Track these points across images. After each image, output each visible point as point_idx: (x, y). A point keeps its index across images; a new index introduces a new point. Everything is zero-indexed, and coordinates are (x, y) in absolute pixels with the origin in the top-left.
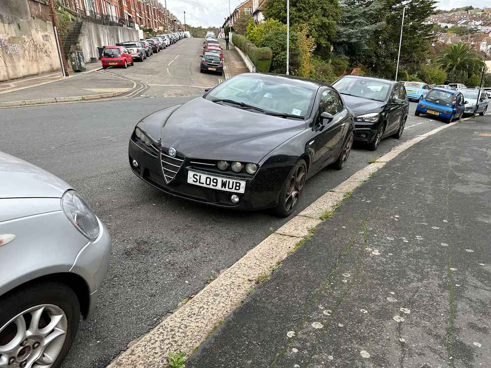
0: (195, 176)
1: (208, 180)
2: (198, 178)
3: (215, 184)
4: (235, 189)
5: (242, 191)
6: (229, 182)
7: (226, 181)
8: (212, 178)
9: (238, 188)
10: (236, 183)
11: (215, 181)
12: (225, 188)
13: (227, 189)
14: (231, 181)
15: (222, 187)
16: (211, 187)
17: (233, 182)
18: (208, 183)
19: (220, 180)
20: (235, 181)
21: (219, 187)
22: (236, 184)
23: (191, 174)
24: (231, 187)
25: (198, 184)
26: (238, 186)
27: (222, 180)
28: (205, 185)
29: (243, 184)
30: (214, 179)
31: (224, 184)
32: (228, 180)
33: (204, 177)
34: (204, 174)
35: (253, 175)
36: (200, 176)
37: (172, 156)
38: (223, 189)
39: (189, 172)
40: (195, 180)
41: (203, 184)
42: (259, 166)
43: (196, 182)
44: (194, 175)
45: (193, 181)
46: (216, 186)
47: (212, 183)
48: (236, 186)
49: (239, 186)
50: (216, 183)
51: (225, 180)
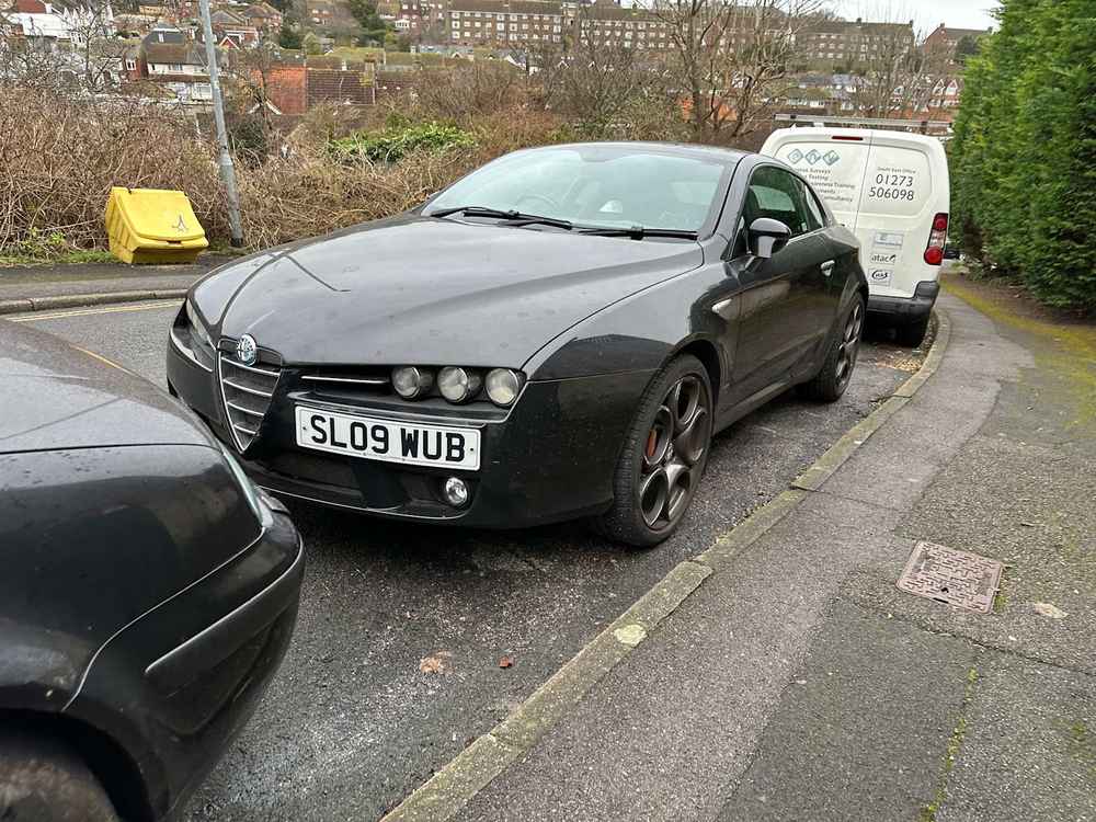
0: (318, 423)
1: (359, 431)
2: (326, 427)
3: (381, 445)
4: (449, 458)
5: (471, 462)
6: (426, 433)
7: (416, 432)
8: (369, 423)
9: (456, 453)
10: (450, 436)
11: (380, 434)
12: (415, 455)
13: (421, 460)
14: (432, 432)
15: (405, 454)
16: (369, 454)
17: (439, 435)
18: (359, 442)
19: (394, 429)
20: (444, 431)
21: (395, 454)
22: (449, 441)
23: (303, 415)
24: (432, 450)
25: (327, 447)
26: (456, 447)
27: (403, 431)
28: (349, 451)
29: (473, 439)
30: (375, 428)
31: (409, 444)
32: (421, 429)
33: (343, 423)
34: (345, 412)
35: (507, 407)
36: (332, 420)
37: (246, 363)
38: (409, 460)
39: (298, 409)
40: (320, 436)
41: (344, 445)
42: (525, 374)
43: (323, 441)
44: (314, 418)
45: (314, 438)
46: (385, 450)
47: (371, 442)
48: (450, 447)
49: (460, 448)
50: (385, 440)
51: (410, 430)
